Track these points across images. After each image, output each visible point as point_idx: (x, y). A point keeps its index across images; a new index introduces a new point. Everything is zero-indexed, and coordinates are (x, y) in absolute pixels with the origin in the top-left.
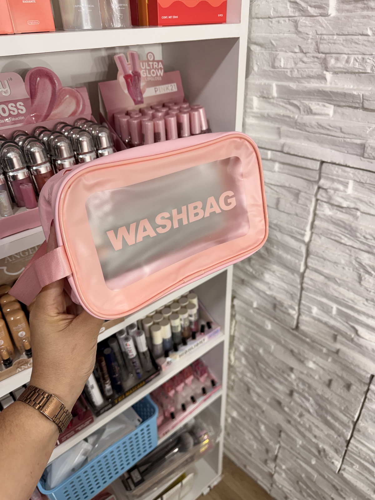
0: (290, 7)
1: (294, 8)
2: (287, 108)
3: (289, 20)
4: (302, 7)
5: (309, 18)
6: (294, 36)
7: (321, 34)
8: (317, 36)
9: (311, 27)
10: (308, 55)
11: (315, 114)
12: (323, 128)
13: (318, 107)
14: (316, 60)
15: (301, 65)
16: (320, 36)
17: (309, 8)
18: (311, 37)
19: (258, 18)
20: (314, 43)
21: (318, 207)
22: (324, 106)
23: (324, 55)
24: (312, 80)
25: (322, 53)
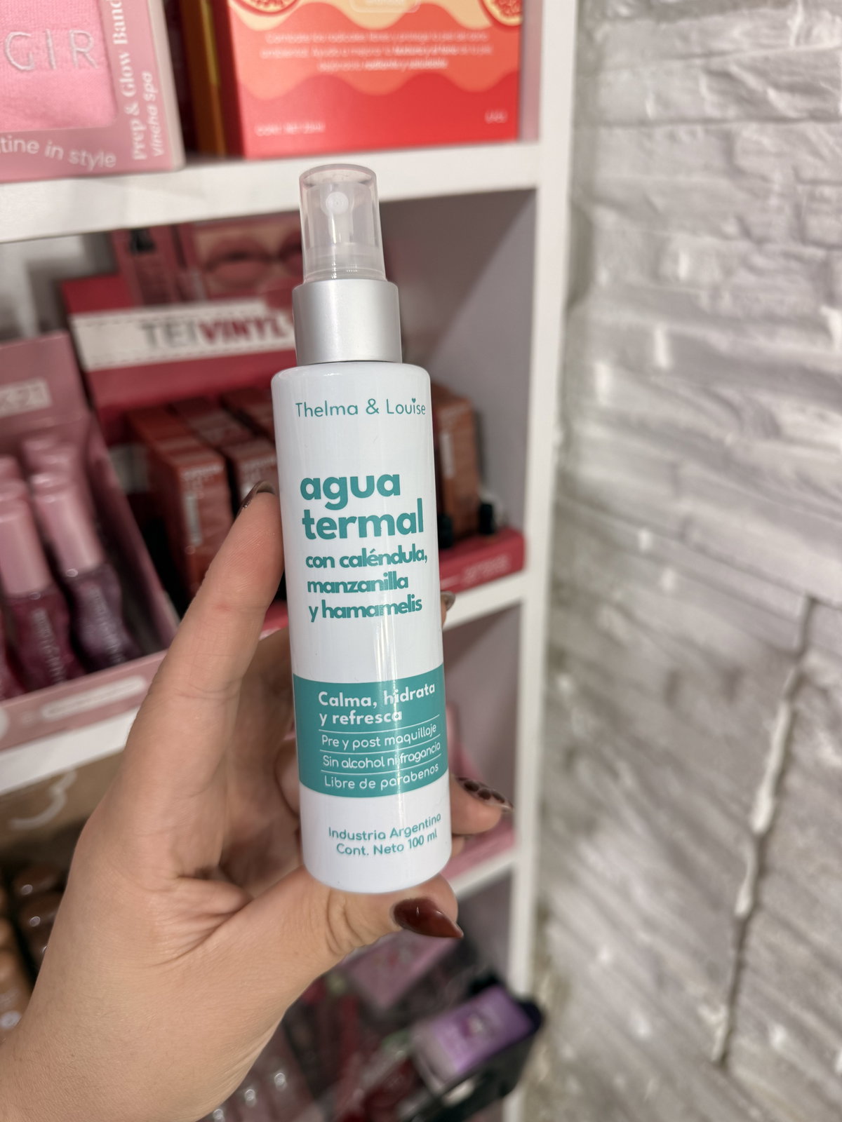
0: (711, 89)
1: (723, 93)
2: (699, 409)
3: (707, 132)
4: (751, 92)
5: (771, 127)
6: (723, 184)
7: (815, 182)
8: (800, 188)
9: (779, 155)
10: (770, 247)
11: (792, 441)
12: (819, 490)
13: (800, 418)
14: (794, 265)
15: (744, 278)
16: (808, 188)
17: (772, 94)
18: (776, 187)
19: (609, 125)
20: (788, 211)
21: (797, 734)
22: (822, 417)
23: (819, 253)
24: (783, 331)
25: (819, 244)
